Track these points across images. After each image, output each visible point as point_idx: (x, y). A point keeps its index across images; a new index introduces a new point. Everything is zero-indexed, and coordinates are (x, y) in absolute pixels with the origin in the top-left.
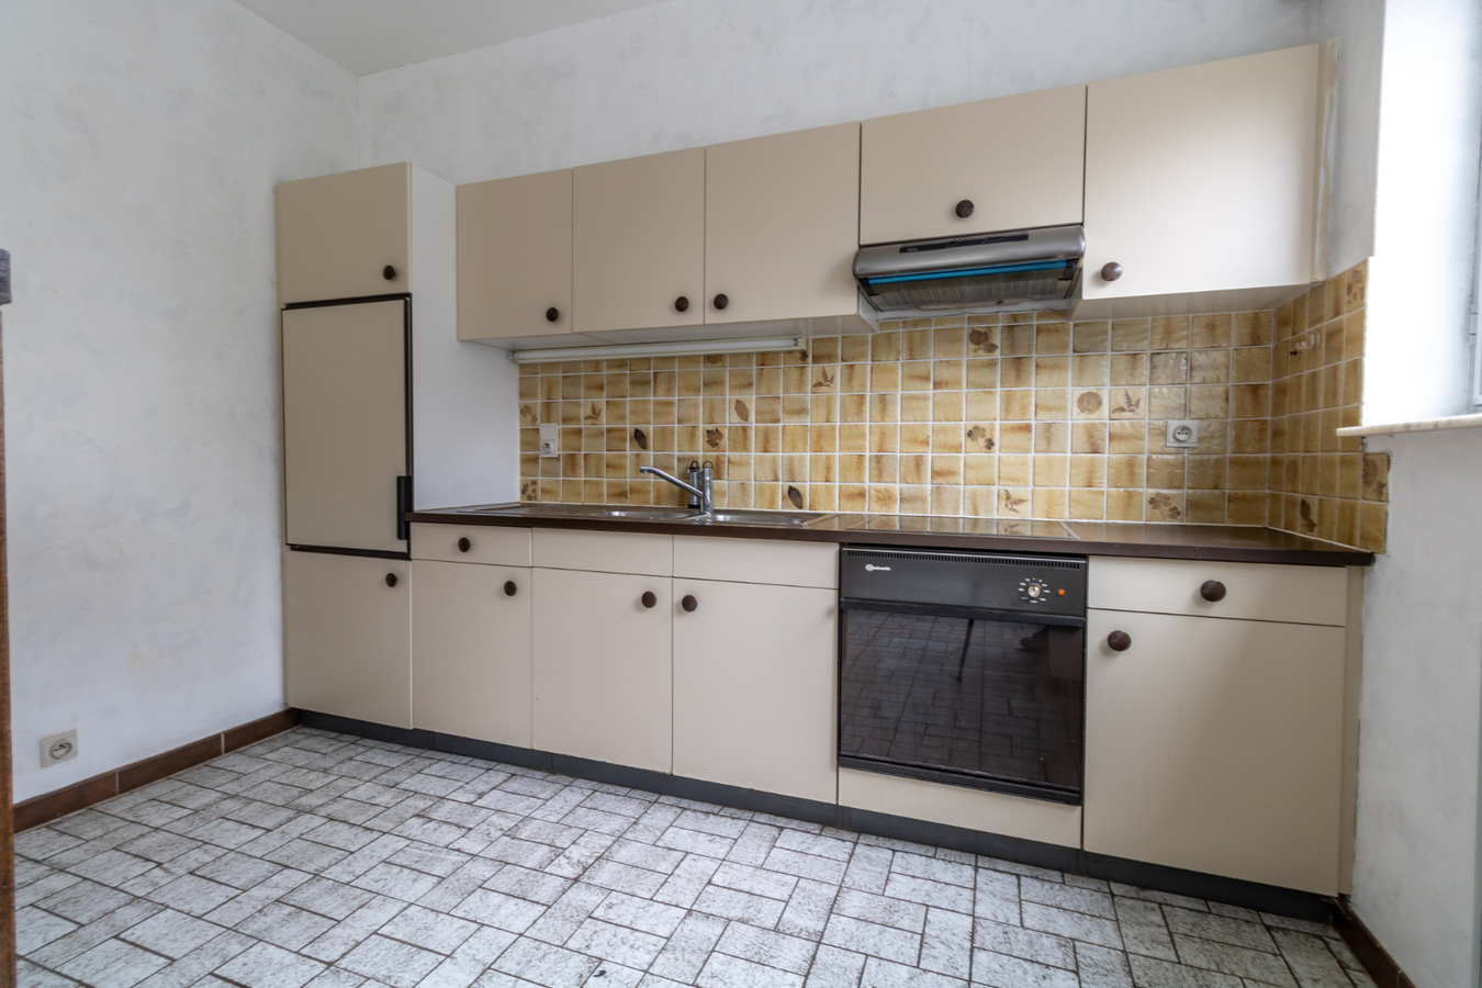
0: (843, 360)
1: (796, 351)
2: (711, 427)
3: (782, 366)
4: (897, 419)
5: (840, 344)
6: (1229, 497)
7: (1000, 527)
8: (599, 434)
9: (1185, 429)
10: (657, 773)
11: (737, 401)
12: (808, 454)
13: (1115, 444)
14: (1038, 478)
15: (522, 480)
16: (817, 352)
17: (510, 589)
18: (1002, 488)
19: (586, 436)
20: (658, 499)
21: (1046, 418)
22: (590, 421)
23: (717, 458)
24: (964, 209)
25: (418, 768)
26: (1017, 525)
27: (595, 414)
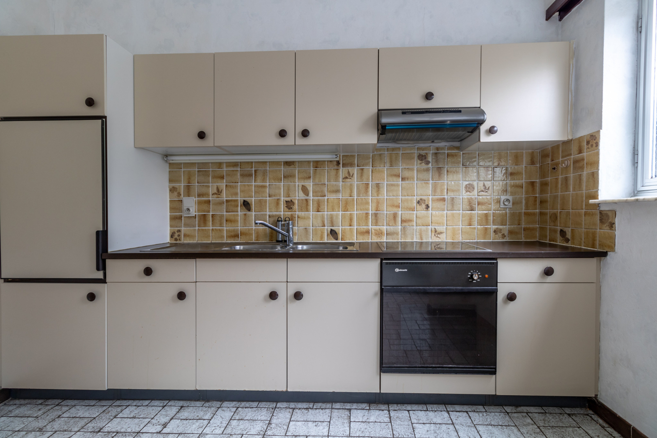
0: (358, 166)
1: (334, 161)
2: (288, 199)
3: (326, 168)
4: (384, 194)
5: (356, 158)
6: (524, 229)
7: (432, 245)
8: (221, 203)
9: (508, 200)
10: (278, 392)
11: (302, 186)
12: (341, 213)
13: (479, 206)
14: (448, 222)
15: (170, 230)
16: (344, 162)
17: (181, 296)
18: (433, 227)
19: (213, 204)
20: (257, 238)
21: (451, 195)
22: (215, 196)
23: (292, 215)
24: (429, 96)
25: (114, 415)
26: (440, 244)
27: (219, 192)
